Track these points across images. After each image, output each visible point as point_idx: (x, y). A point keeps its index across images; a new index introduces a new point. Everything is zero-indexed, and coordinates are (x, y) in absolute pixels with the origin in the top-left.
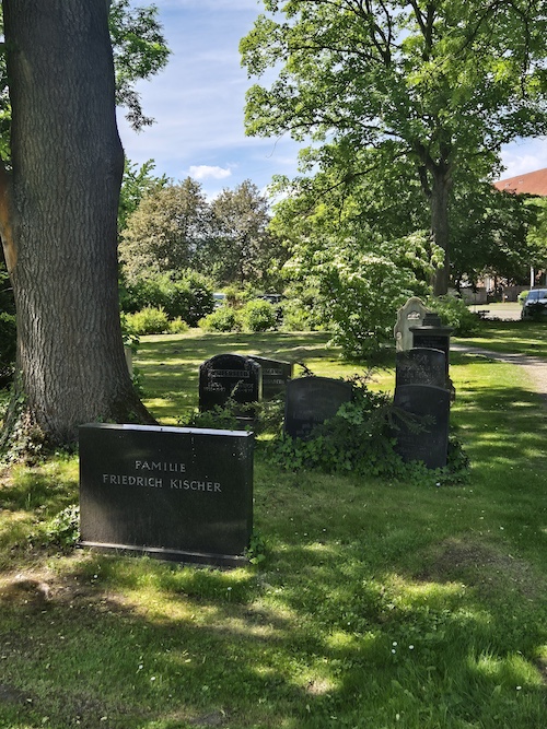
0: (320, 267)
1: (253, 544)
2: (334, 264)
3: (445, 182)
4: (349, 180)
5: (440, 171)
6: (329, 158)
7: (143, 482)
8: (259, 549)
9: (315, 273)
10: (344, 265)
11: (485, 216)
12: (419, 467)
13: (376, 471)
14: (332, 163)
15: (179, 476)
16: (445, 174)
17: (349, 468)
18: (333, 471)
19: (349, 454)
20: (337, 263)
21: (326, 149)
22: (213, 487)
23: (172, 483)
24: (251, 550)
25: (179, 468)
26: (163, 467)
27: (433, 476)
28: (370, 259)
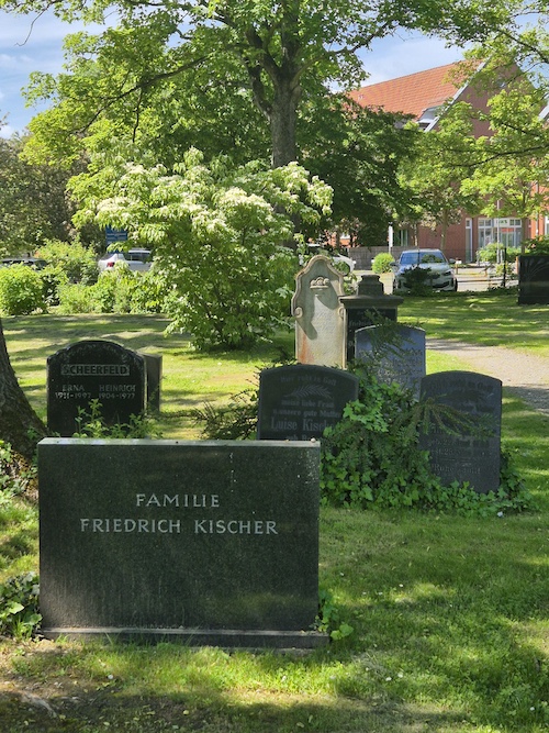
0: (164, 211)
1: (326, 611)
2: (183, 206)
3: (291, 92)
4: (148, 83)
5: (285, 73)
6: (118, 49)
7: (149, 527)
8: (336, 618)
9: (155, 220)
10: (199, 207)
11: (346, 143)
12: (464, 491)
13: (408, 500)
14: (118, 58)
15: (204, 514)
16: (290, 79)
17: (370, 497)
18: (346, 503)
19: (366, 478)
20: (189, 205)
21: (113, 36)
22: (264, 529)
23: (197, 525)
24: (325, 620)
25: (209, 501)
26: (182, 501)
27: (489, 503)
28: (234, 196)
